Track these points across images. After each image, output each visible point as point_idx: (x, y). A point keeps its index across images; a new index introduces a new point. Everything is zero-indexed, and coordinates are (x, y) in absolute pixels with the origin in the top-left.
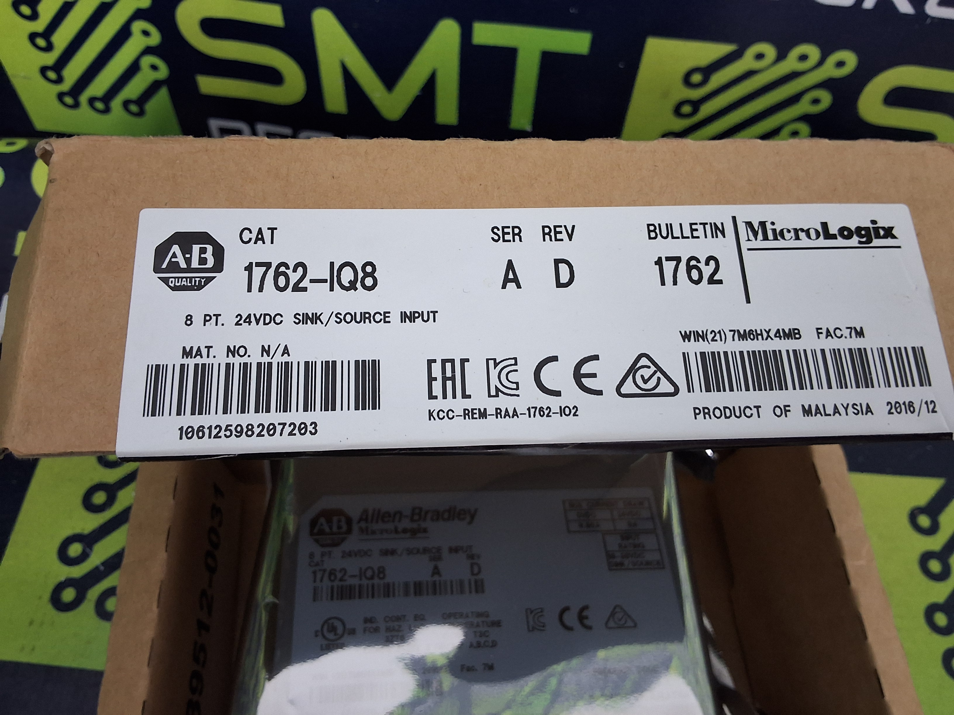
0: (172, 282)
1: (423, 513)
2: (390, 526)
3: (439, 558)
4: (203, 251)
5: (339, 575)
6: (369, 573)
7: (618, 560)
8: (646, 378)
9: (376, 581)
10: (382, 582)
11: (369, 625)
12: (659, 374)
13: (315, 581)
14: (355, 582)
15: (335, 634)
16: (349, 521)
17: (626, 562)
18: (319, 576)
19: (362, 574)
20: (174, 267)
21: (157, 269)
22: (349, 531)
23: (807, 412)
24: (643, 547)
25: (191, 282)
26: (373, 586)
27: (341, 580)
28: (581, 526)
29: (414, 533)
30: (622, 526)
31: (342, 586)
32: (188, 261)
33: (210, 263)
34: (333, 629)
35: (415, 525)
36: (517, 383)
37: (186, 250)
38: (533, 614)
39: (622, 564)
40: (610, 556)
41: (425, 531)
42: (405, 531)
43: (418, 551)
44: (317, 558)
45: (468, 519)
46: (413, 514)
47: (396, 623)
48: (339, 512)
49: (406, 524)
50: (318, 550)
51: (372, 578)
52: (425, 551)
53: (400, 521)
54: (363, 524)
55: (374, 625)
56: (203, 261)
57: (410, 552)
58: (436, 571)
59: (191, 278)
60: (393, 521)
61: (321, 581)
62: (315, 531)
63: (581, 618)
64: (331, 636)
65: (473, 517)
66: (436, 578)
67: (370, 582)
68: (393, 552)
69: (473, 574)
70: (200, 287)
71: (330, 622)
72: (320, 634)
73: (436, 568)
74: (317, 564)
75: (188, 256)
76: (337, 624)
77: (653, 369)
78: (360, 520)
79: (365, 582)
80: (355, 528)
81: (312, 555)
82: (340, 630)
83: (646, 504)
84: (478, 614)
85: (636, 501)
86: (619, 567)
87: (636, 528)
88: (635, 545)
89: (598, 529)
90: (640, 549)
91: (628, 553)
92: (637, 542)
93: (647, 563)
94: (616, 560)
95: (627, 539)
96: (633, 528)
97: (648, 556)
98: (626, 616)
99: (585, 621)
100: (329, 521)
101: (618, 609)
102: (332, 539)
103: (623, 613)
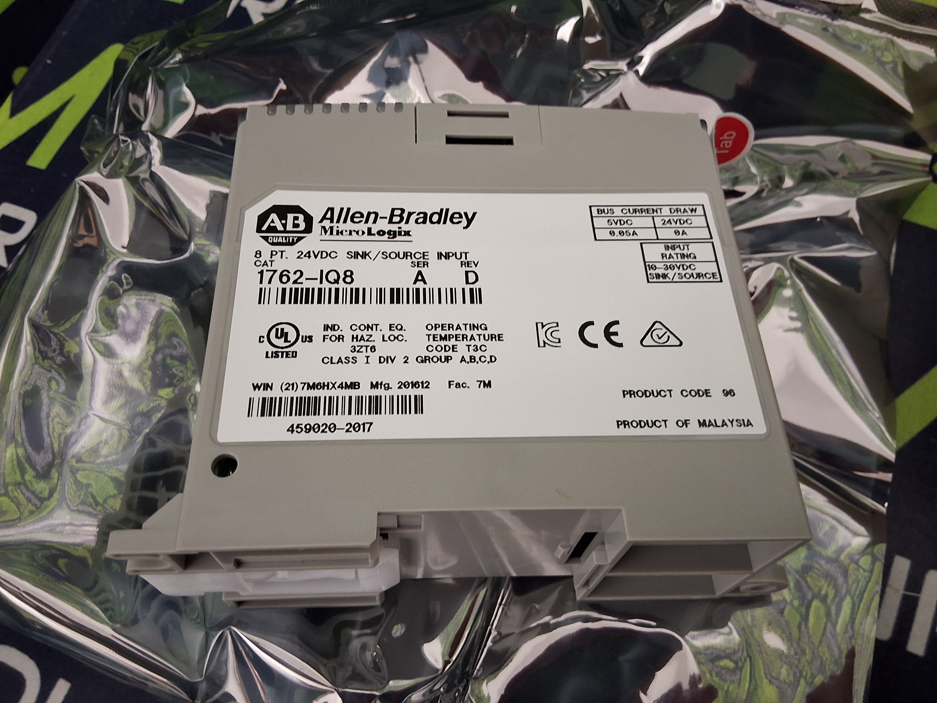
1: (405, 215)
2: (364, 227)
3: (426, 264)
5: (293, 278)
6: (332, 276)
7: (660, 272)
9: (341, 285)
10: (349, 287)
11: (329, 332)
13: (261, 282)
14: (316, 285)
15: (286, 341)
16: (309, 219)
17: (671, 273)
18: (267, 276)
19: (323, 276)
22: (309, 229)
24: (695, 257)
26: (337, 290)
27: (295, 282)
28: (612, 233)
29: (393, 234)
30: (667, 234)
31: (297, 290)
34: (284, 335)
35: (394, 227)
38: (545, 328)
39: (665, 276)
40: (648, 266)
41: (407, 233)
42: (381, 233)
43: (398, 255)
44: (266, 257)
45: (464, 222)
46: (392, 215)
47: (365, 333)
48: (297, 209)
49: (383, 225)
50: (266, 249)
51: (337, 281)
52: (406, 255)
53: (375, 222)
54: (327, 224)
55: (337, 333)
57: (386, 256)
58: (420, 277)
60: (367, 222)
61: (270, 282)
62: (264, 228)
63: (608, 334)
64: (281, 342)
65: (470, 222)
66: (420, 285)
67: (334, 287)
68: (365, 255)
69: (467, 282)
71: (280, 327)
72: (265, 339)
73: (420, 273)
74: (265, 264)
76: (288, 329)
78: (324, 218)
79: (326, 285)
80: (316, 226)
81: (258, 254)
82: (292, 337)
83: (700, 211)
84: (474, 327)
85: (687, 208)
86: (661, 280)
87: (684, 237)
88: (683, 256)
89: (635, 237)
90: (690, 260)
91: (674, 264)
92: (685, 252)
93: (699, 275)
94: (657, 271)
95: (673, 248)
96: (680, 237)
97: (700, 268)
98: (668, 333)
99: (613, 338)
100: (283, 217)
101: (657, 326)
102: (286, 237)
103: (664, 330)
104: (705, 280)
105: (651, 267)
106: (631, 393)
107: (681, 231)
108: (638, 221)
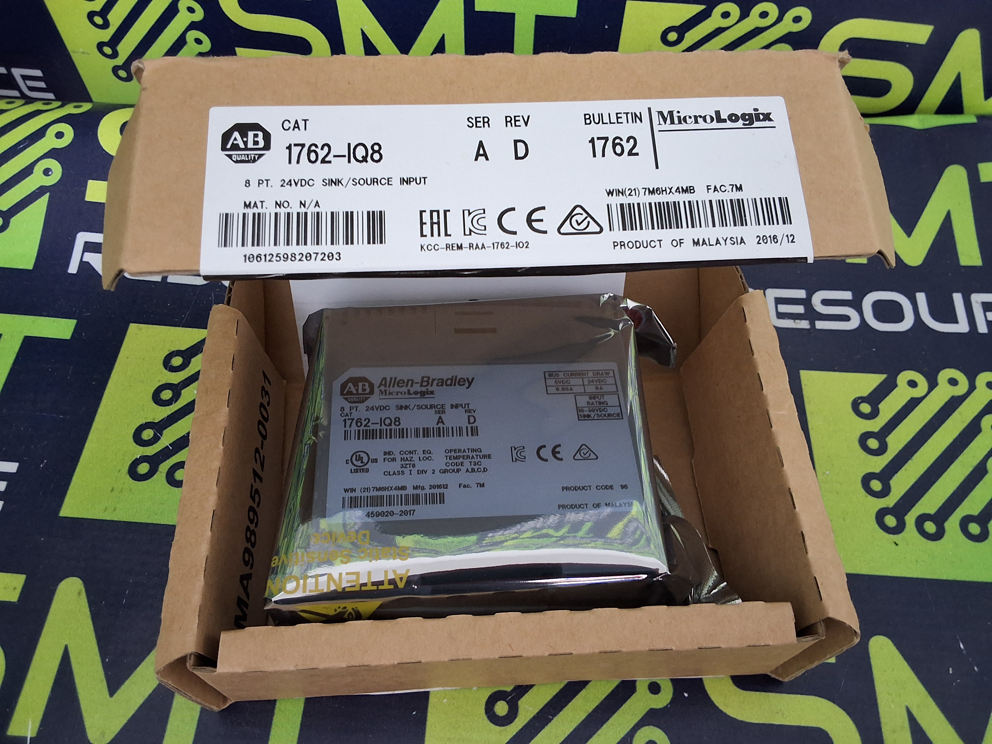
0: (234, 157)
1: (430, 381)
2: (404, 389)
3: (444, 412)
4: (256, 136)
5: (364, 423)
6: (387, 422)
7: (586, 413)
8: (579, 222)
9: (393, 427)
10: (398, 428)
11: (387, 456)
12: (589, 219)
13: (345, 427)
14: (378, 427)
15: (362, 462)
16: (371, 386)
17: (592, 414)
18: (348, 422)
19: (382, 421)
20: (235, 147)
21: (224, 148)
22: (372, 392)
23: (696, 243)
24: (607, 404)
25: (248, 157)
26: (391, 430)
27: (365, 426)
28: (557, 389)
29: (423, 394)
30: (591, 389)
31: (366, 430)
32: (245, 143)
33: (261, 144)
34: (361, 459)
35: (424, 389)
36: (485, 226)
37: (244, 135)
38: (516, 450)
39: (589, 416)
40: (579, 410)
41: (432, 393)
42: (416, 393)
43: (426, 407)
44: (347, 410)
45: (467, 384)
46: (422, 381)
47: (408, 456)
48: (364, 379)
49: (417, 388)
50: (347, 406)
51: (390, 425)
52: (432, 406)
53: (412, 386)
54: (382, 388)
55: (392, 457)
56: (256, 143)
57: (420, 407)
58: (440, 421)
59: (248, 155)
60: (407, 386)
61: (350, 426)
62: (345, 392)
63: (554, 453)
64: (359, 463)
65: (470, 384)
66: (441, 425)
67: (388, 428)
68: (406, 407)
69: (469, 423)
70: (254, 161)
71: (358, 454)
72: (350, 461)
73: (440, 418)
74: (347, 415)
75: (245, 139)
76: (362, 455)
77: (585, 215)
78: (381, 385)
79: (384, 427)
80: (376, 390)
81: (342, 409)
82: (365, 460)
83: (611, 374)
84: (473, 450)
85: (603, 372)
86: (587, 418)
87: (601, 391)
88: (600, 403)
89: (571, 392)
90: (604, 405)
91: (594, 408)
92: (602, 400)
93: (609, 415)
94: (584, 413)
95: (594, 398)
96: (599, 391)
97: (610, 411)
98: (590, 452)
99: (558, 455)
100: (356, 385)
101: (584, 447)
102: (358, 398)
103: (588, 450)
104: (613, 418)
105: (580, 411)
106: (567, 488)
107: (599, 387)
108: (573, 381)
